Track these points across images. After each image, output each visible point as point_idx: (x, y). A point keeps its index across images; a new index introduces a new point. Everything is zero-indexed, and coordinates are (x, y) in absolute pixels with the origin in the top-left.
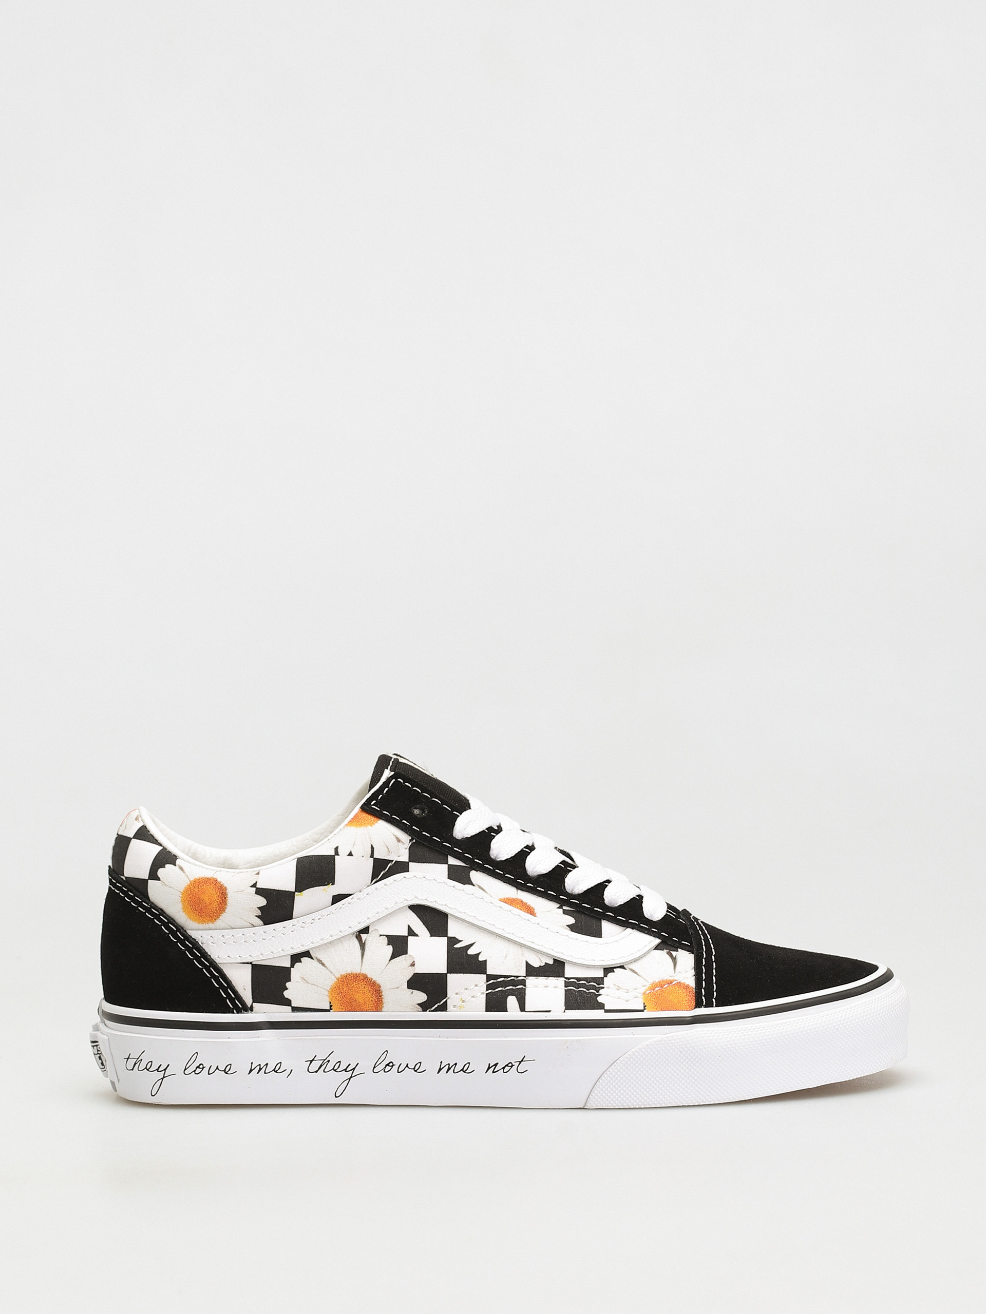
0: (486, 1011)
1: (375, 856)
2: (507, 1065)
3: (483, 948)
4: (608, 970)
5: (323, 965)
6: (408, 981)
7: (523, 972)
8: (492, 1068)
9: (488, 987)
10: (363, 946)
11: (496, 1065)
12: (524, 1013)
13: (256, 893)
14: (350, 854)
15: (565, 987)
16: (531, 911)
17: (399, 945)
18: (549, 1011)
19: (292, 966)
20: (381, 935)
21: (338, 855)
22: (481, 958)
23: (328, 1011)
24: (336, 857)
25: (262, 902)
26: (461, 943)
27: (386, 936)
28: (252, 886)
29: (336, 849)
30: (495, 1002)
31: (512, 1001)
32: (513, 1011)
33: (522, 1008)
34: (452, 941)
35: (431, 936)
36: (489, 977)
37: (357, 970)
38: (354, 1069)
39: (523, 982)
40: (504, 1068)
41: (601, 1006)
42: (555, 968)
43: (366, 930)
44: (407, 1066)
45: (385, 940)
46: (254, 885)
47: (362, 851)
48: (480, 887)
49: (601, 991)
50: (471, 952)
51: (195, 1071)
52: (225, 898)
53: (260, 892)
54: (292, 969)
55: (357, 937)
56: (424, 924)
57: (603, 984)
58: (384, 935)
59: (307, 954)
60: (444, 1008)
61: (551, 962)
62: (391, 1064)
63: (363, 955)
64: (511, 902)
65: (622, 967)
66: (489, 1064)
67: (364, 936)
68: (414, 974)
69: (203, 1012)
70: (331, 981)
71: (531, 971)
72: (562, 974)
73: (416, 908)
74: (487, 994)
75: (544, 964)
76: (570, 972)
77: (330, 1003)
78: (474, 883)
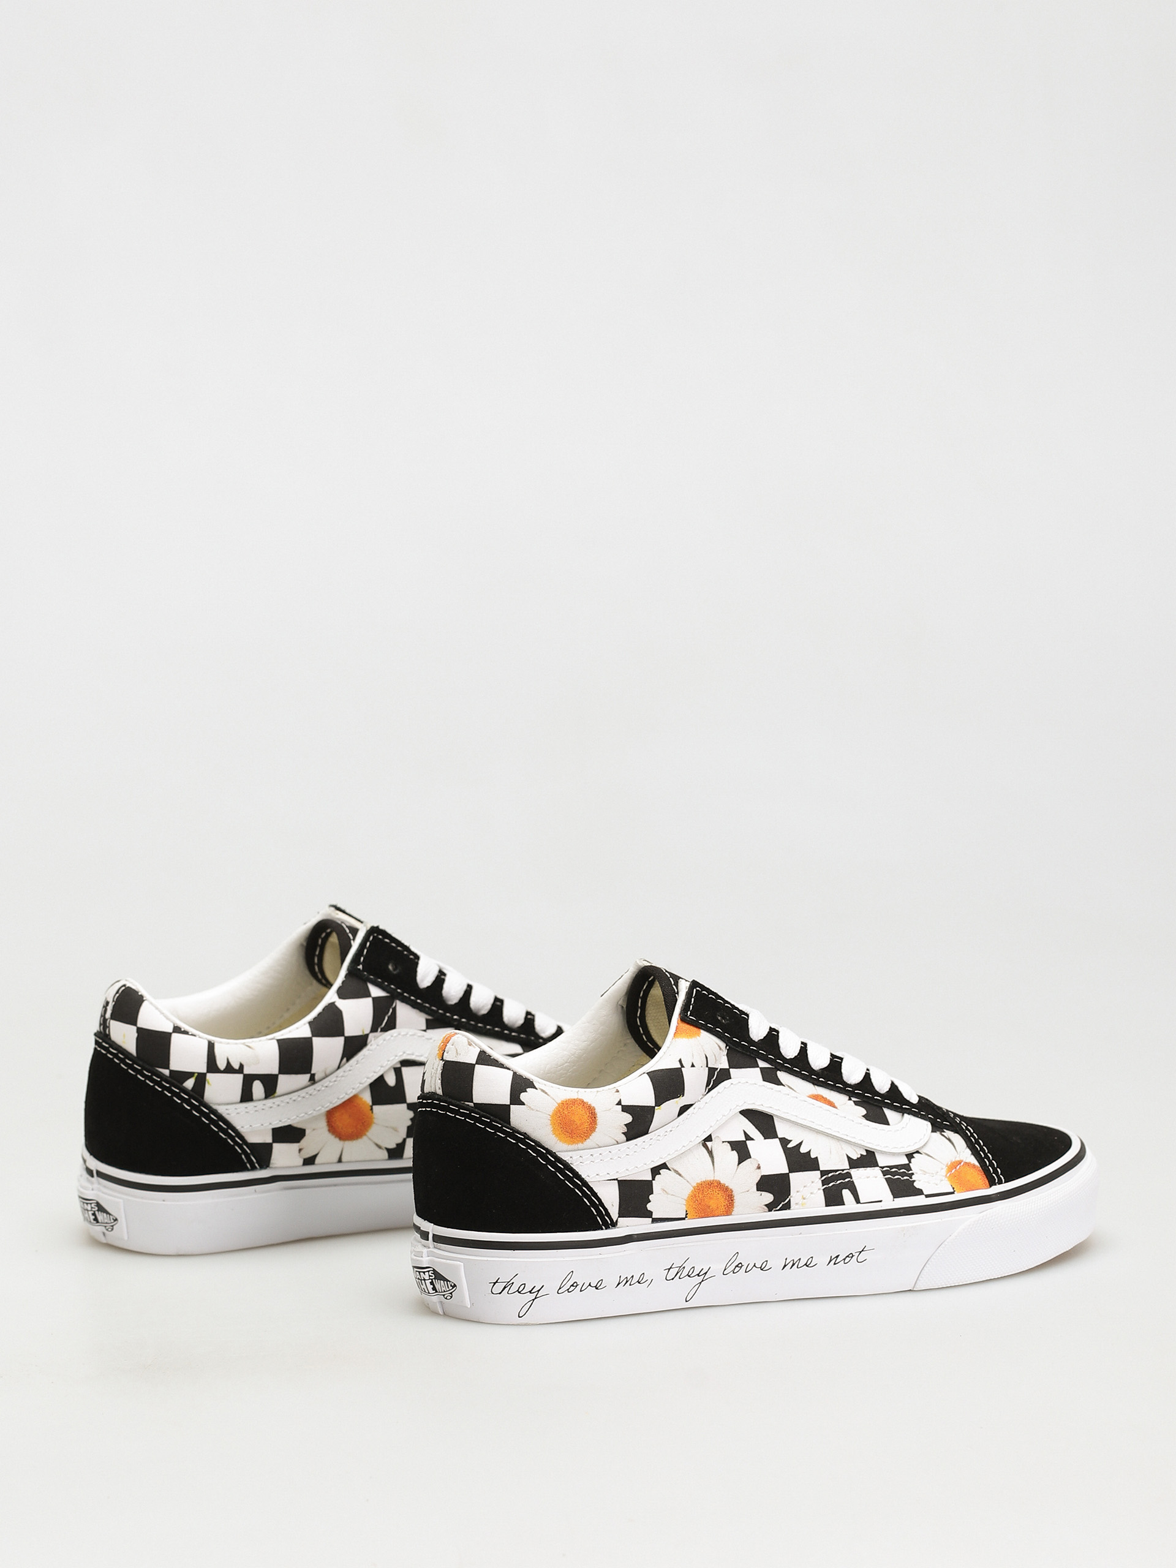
0: (826, 1206)
1: (709, 1066)
2: (848, 1256)
3: (811, 1145)
4: (910, 1156)
5: (680, 1175)
6: (757, 1184)
7: (845, 1165)
8: (834, 1260)
9: (824, 1183)
10: (710, 1153)
11: (837, 1257)
12: (859, 1204)
13: (622, 1111)
14: (693, 1066)
15: (884, 1176)
16: (831, 1104)
17: (741, 1150)
18: (881, 1201)
19: (653, 1179)
20: (723, 1142)
21: (683, 1067)
22: (813, 1156)
23: (684, 1219)
24: (682, 1069)
25: (628, 1118)
26: (791, 1143)
27: (728, 1142)
28: (617, 1104)
29: (680, 1061)
30: (833, 1197)
31: (846, 1194)
32: (849, 1205)
33: (858, 1201)
34: (784, 1142)
35: (765, 1139)
36: (823, 1173)
37: (710, 1178)
38: (706, 1273)
39: (849, 1175)
40: (844, 1259)
41: (919, 1192)
42: (868, 1160)
43: (709, 1138)
44: (754, 1266)
45: (728, 1146)
46: (619, 1103)
47: (700, 1062)
48: (789, 1087)
49: (914, 1178)
50: (803, 1150)
51: (568, 1290)
52: (595, 1118)
53: (626, 1109)
54: (653, 1181)
55: (703, 1145)
56: (756, 1128)
57: (911, 1170)
58: (726, 1142)
59: (664, 1166)
60: (787, 1207)
61: (864, 1153)
62: (740, 1265)
63: (713, 1162)
64: (817, 1097)
65: (917, 1152)
66: (831, 1257)
67: (709, 1144)
68: (762, 1176)
69: (576, 1231)
70: (687, 1190)
71: (854, 1164)
72: (874, 1164)
73: (746, 1113)
74: (823, 1190)
75: (859, 1156)
76: (882, 1161)
77: (686, 1211)
78: (783, 1083)
